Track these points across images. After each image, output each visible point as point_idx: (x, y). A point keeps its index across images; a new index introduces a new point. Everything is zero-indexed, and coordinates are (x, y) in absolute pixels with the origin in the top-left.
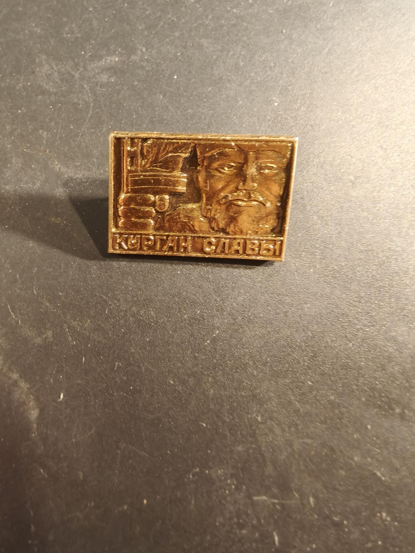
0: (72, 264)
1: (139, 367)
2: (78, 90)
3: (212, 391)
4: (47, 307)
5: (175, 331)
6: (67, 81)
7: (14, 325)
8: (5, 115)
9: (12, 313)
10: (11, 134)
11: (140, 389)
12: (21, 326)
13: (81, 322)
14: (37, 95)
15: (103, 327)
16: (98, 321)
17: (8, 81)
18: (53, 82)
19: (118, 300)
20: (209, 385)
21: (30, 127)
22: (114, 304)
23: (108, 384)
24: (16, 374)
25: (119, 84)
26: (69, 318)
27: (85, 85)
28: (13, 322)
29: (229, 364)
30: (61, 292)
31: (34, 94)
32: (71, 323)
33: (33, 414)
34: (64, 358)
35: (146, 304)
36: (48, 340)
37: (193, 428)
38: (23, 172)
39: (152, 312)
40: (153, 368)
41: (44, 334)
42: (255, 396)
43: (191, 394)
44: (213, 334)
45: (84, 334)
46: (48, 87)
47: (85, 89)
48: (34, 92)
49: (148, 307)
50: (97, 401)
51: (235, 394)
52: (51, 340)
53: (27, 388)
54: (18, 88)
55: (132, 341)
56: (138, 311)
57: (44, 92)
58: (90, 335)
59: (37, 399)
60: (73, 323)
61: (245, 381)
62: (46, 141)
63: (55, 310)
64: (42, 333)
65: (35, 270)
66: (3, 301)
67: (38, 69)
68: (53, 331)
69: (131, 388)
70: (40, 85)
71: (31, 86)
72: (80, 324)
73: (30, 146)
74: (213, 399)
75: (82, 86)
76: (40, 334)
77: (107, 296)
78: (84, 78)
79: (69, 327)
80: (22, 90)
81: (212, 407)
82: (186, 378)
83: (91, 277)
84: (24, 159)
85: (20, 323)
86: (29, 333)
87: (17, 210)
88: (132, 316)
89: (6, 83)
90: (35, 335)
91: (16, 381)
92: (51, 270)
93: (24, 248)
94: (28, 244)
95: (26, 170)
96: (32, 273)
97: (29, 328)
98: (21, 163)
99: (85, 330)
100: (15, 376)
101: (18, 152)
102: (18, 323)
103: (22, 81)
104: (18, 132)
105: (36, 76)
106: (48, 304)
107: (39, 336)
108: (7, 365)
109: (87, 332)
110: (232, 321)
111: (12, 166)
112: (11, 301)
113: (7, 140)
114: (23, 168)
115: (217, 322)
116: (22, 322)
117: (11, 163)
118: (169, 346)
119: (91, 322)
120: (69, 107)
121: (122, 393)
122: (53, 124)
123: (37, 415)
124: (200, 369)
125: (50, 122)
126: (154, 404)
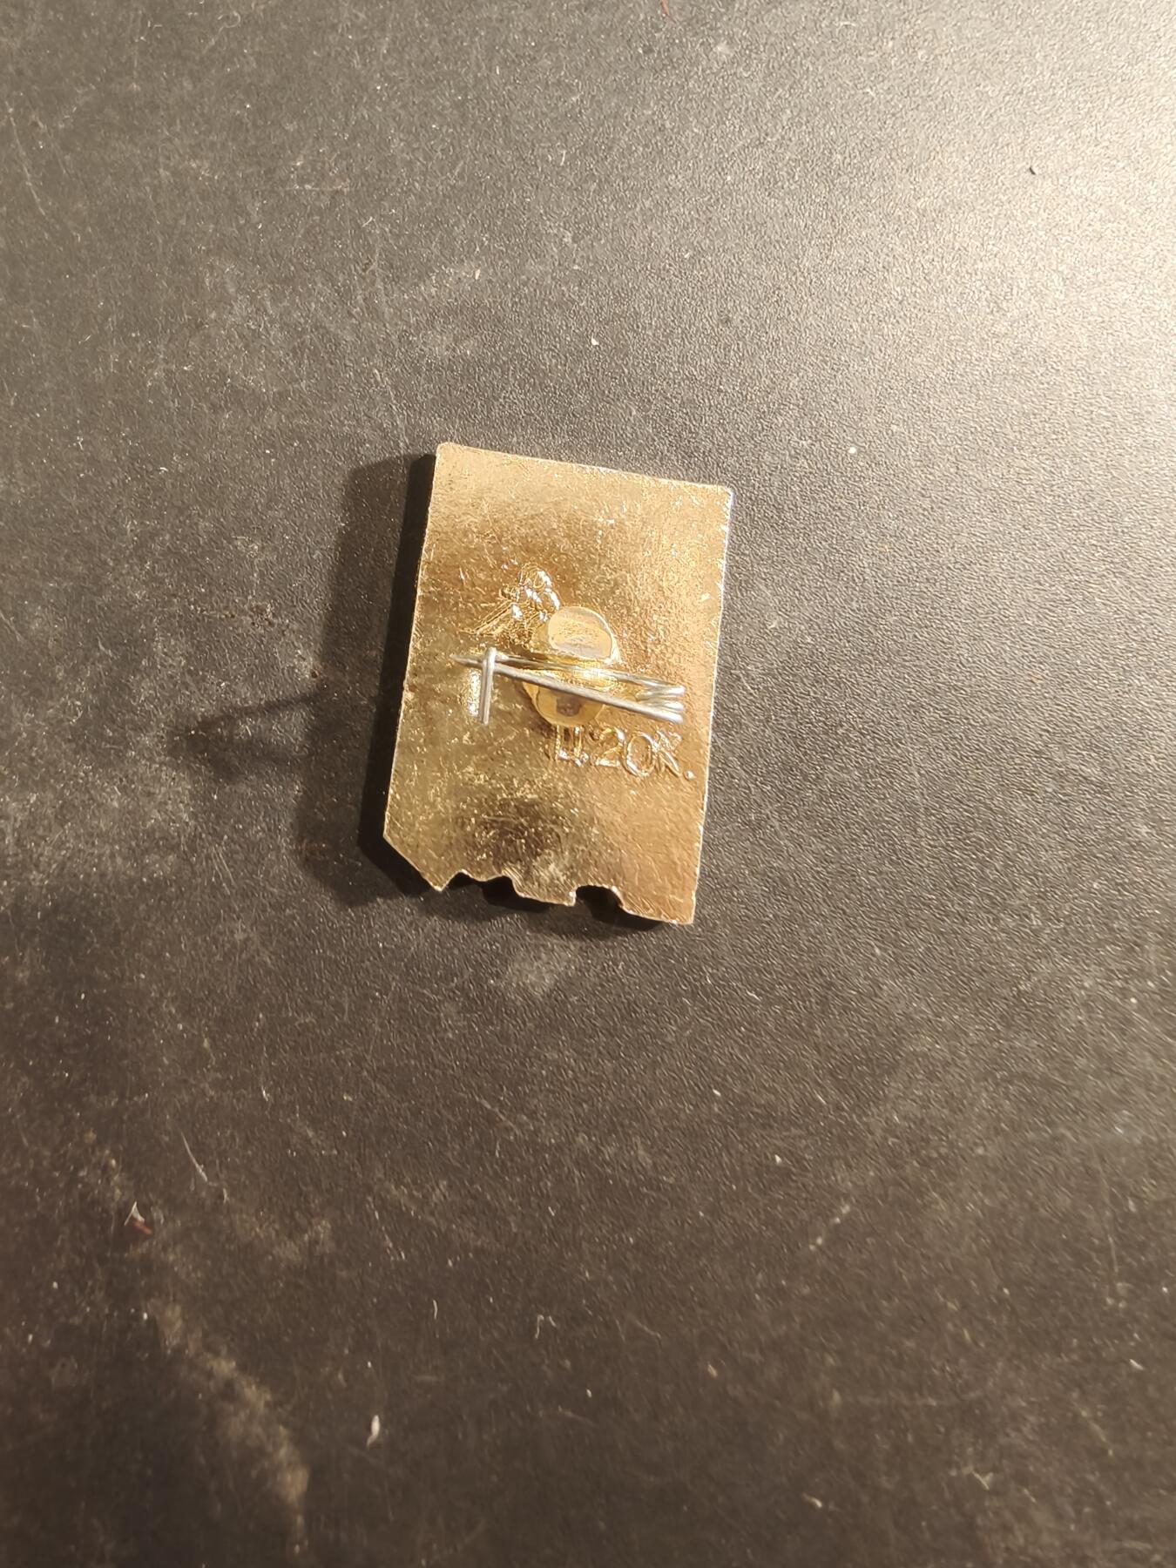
0: (375, 998)
1: (608, 1326)
3: (836, 1395)
4: (307, 1140)
5: (714, 1211)
6: (314, 354)
7: (208, 1202)
8: (115, 481)
9: (200, 1169)
10: (141, 549)
11: (615, 1397)
12: (229, 1207)
13: (420, 1188)
14: (215, 408)
15: (488, 1204)
16: (471, 1183)
17: (114, 358)
18: (269, 362)
19: (532, 1115)
20: (825, 1379)
21: (202, 524)
22: (520, 1125)
23: (515, 1384)
24: (228, 1361)
26: (381, 1175)
28: (204, 1194)
29: (887, 1309)
30: (348, 1093)
31: (205, 407)
32: (388, 1191)
33: (292, 1484)
34: (374, 1304)
35: (622, 1125)
36: (318, 1248)
37: (784, 1513)
38: (193, 687)
39: (641, 1152)
40: (654, 1329)
41: (306, 1231)
42: (966, 1408)
43: (774, 1408)
44: (834, 1216)
45: (430, 1225)
46: (250, 380)
48: (206, 397)
49: (625, 1133)
50: (485, 1437)
51: (906, 1403)
52: (329, 1247)
53: (267, 1404)
54: (149, 384)
55: (584, 1245)
56: (598, 1149)
57: (238, 397)
58: (448, 1228)
59: (300, 1439)
60: (395, 1192)
61: (938, 1364)
62: (261, 575)
63: (335, 1152)
64: (297, 1226)
65: (258, 1020)
66: (169, 1127)
67: (213, 315)
68: (333, 1221)
69: (589, 1392)
70: (224, 373)
71: (194, 374)
72: (415, 1193)
73: (210, 592)
74: (840, 1423)
76: (294, 1231)
77: (494, 1100)
78: (371, 346)
79: (382, 1208)
80: (166, 390)
81: (839, 1445)
82: (756, 1357)
83: (442, 1039)
84: (193, 638)
85: (226, 1196)
86: (258, 1230)
87: (185, 816)
88: (577, 1164)
89: (107, 367)
90: (278, 1235)
91: (229, 1384)
92: (310, 1019)
93: (217, 947)
94: (232, 933)
95: (204, 679)
96: (252, 1030)
97: (257, 1212)
98: (182, 655)
99: (432, 1213)
100: (225, 1367)
101: (172, 616)
102: (221, 1197)
103: (164, 359)
104: (162, 543)
105: (208, 336)
106: (310, 1134)
107: (290, 1236)
108: (198, 1334)
109: (441, 1221)
110: (890, 1173)
111: (155, 663)
112: (194, 1125)
113: (128, 574)
114: (189, 672)
115: (843, 1178)
116: (231, 1195)
117: (150, 655)
118: (698, 1257)
119: (450, 1187)
120: (327, 451)
121: (560, 1409)
122: (279, 513)
123: (305, 1487)
124: (798, 1327)
125: (268, 506)
126: (661, 1443)
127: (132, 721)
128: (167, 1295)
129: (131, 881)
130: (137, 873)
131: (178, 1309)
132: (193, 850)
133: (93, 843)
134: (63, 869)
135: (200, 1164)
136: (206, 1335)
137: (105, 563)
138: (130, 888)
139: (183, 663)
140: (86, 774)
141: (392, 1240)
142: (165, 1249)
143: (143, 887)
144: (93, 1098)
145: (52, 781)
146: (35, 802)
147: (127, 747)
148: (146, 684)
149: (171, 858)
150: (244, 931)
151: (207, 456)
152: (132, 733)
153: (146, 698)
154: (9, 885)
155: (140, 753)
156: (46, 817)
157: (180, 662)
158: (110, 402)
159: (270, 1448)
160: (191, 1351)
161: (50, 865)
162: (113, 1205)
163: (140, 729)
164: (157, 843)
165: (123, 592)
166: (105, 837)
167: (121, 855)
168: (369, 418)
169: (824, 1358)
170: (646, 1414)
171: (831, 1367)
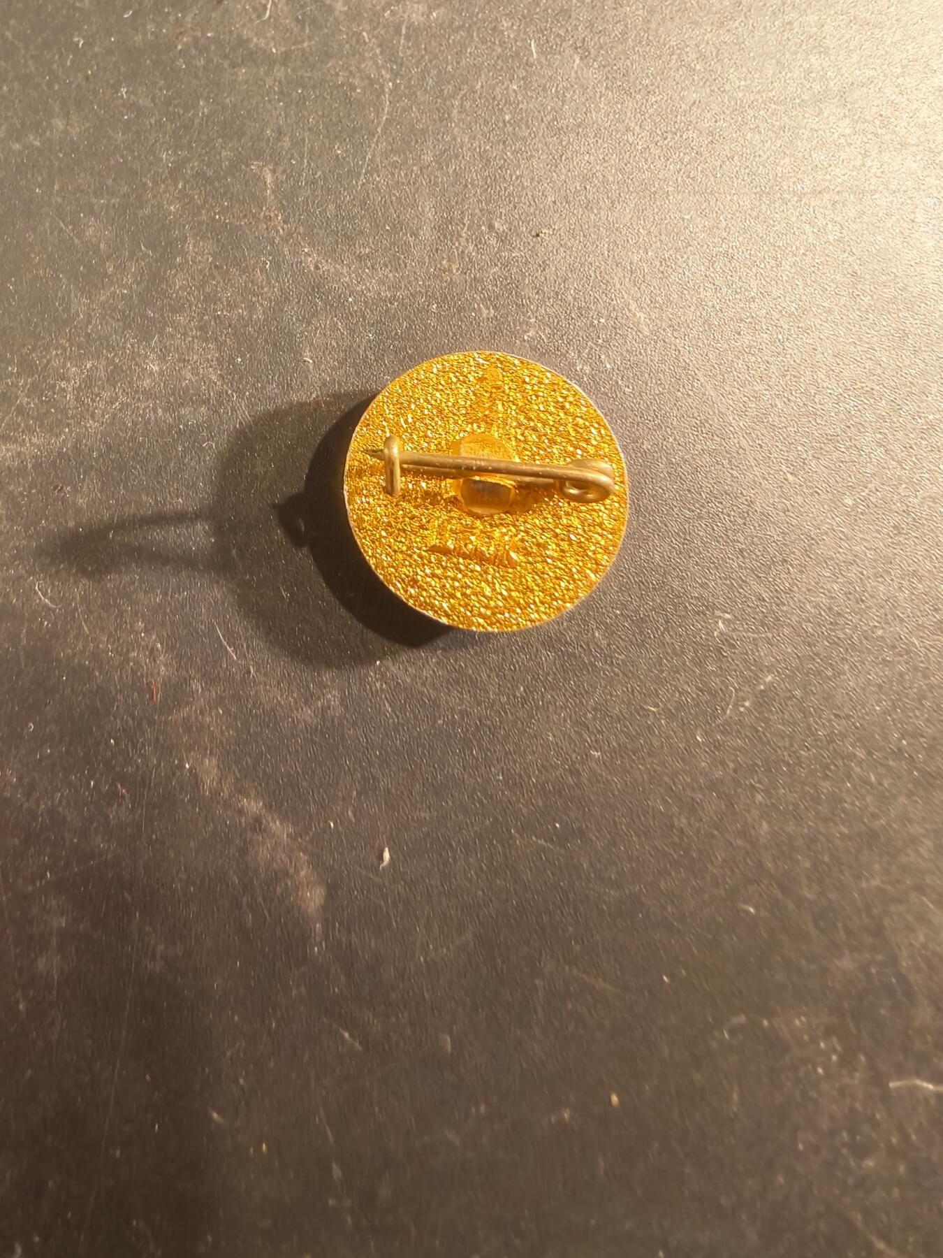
2: (347, 46)
3: (765, 825)
7: (238, 676)
8: (153, 121)
9: (230, 650)
10: (175, 173)
11: (580, 829)
12: (255, 680)
14: (233, 65)
15: (470, 677)
18: (275, 28)
20: (755, 813)
21: (224, 153)
23: (496, 819)
24: (256, 801)
25: (461, 27)
27: (365, 34)
28: (234, 669)
29: (806, 758)
31: (226, 64)
33: (311, 898)
34: (376, 757)
36: (330, 713)
37: (723, 918)
38: (219, 278)
40: (611, 774)
41: (319, 699)
42: (873, 835)
43: (713, 836)
44: (759, 684)
45: (422, 694)
46: (262, 42)
47: (365, 43)
48: (226, 57)
51: (823, 830)
52: (340, 711)
53: (289, 836)
54: (179, 47)
57: (253, 57)
58: (438, 697)
59: (317, 861)
61: (848, 800)
62: (274, 192)
63: (342, 637)
64: (312, 695)
66: (204, 617)
68: (341, 691)
69: (558, 825)
70: (239, 37)
71: (215, 40)
72: (408, 668)
73: (231, 205)
74: (768, 847)
75: (358, 35)
76: (308, 699)
78: (360, 14)
79: (382, 678)
80: (193, 51)
81: (768, 864)
82: (697, 796)
84: (218, 241)
85: (252, 672)
86: (279, 698)
87: (214, 378)
89: (145, 34)
90: (296, 702)
91: (258, 820)
93: (242, 479)
94: (254, 467)
95: (227, 272)
96: (271, 544)
97: (278, 684)
98: (210, 254)
99: (424, 685)
100: (253, 806)
101: (200, 223)
102: (249, 672)
103: (191, 28)
104: (192, 169)
105: (227, 10)
106: (320, 624)
107: (306, 703)
108: (231, 779)
109: (431, 691)
111: (187, 261)
112: (224, 616)
113: (165, 192)
114: (216, 267)
116: (257, 671)
117: (184, 254)
119: (437, 664)
120: (325, 95)
121: (534, 838)
122: (286, 142)
123: (322, 901)
124: (731, 772)
125: (278, 139)
126: (619, 864)
127: (170, 305)
128: (206, 749)
129: (170, 427)
130: (175, 421)
131: (214, 761)
132: (221, 404)
133: (139, 398)
134: (114, 418)
135: (230, 647)
136: (237, 779)
137: (145, 184)
138: (170, 432)
139: (210, 260)
140: (132, 346)
141: (391, 707)
142: (202, 713)
143: (179, 432)
144: (141, 596)
145: (105, 351)
146: (91, 368)
147: (166, 324)
148: (181, 275)
149: (203, 409)
150: (264, 466)
151: (228, 100)
153: (180, 287)
154: (71, 432)
155: (175, 328)
156: (100, 379)
157: (208, 259)
158: (148, 62)
159: (292, 871)
160: (225, 794)
161: (103, 416)
162: (160, 679)
163: (174, 311)
164: (191, 399)
165: (160, 206)
166: (147, 394)
167: (161, 408)
168: (360, 70)
169: (753, 796)
170: (606, 841)
171: (760, 803)
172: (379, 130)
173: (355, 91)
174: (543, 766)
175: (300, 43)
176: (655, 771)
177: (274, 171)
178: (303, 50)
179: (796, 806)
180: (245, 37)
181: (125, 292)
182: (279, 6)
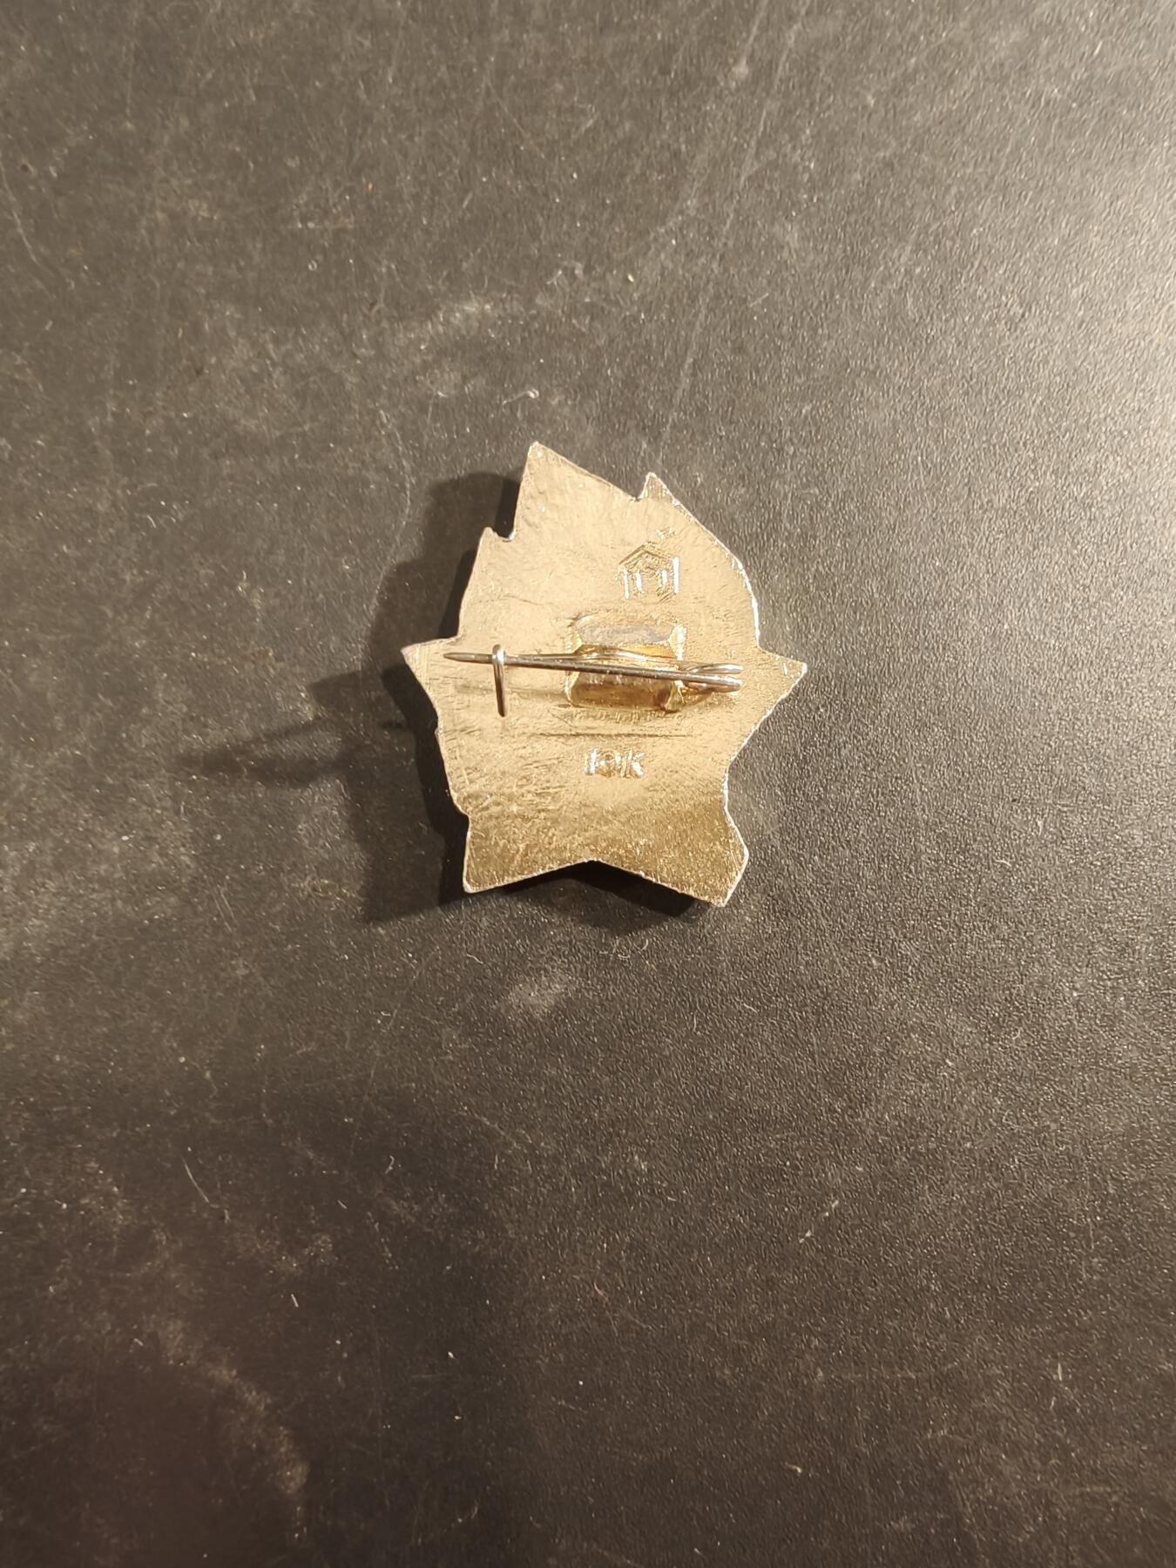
0: (377, 1026)
2: (360, 429)
3: (821, 1374)
4: (309, 1162)
5: (705, 1210)
6: (317, 398)
7: (210, 1224)
9: (202, 1192)
10: (141, 599)
11: (606, 1386)
12: (231, 1227)
13: (420, 1202)
14: (216, 456)
15: (486, 1214)
16: (470, 1196)
17: (111, 406)
18: (269, 406)
19: (531, 1129)
20: (811, 1359)
21: (203, 572)
22: (519, 1139)
24: (230, 1370)
26: (381, 1191)
27: (382, 413)
28: (206, 1215)
29: (872, 1294)
30: (349, 1116)
31: (205, 453)
32: (387, 1206)
33: (291, 1478)
34: (373, 1310)
35: (618, 1135)
36: (319, 1261)
37: (767, 1480)
38: (195, 733)
40: (645, 1322)
41: (306, 1246)
43: (760, 1388)
44: (824, 1210)
45: (428, 1236)
46: (252, 424)
48: (206, 444)
51: (887, 1376)
52: (330, 1261)
53: (267, 1407)
54: (148, 432)
56: (594, 1158)
57: (240, 444)
58: (447, 1238)
59: (300, 1437)
60: (395, 1206)
62: (264, 621)
63: (337, 1173)
64: (298, 1242)
65: (260, 1051)
66: (170, 1153)
67: (213, 360)
68: (333, 1236)
69: (581, 1383)
70: (224, 417)
71: (194, 421)
72: (415, 1206)
73: (211, 639)
74: (822, 1398)
76: (294, 1246)
77: (494, 1117)
78: (376, 387)
79: (382, 1220)
80: (165, 438)
81: (821, 1417)
82: (744, 1343)
83: (442, 1061)
84: (194, 684)
85: (227, 1217)
86: (259, 1247)
87: (187, 859)
88: (574, 1174)
89: (104, 416)
90: (279, 1251)
91: (230, 1391)
92: (312, 1047)
93: (218, 984)
94: (234, 969)
95: (205, 725)
96: (255, 1061)
97: (259, 1229)
98: (183, 702)
99: (431, 1225)
100: (226, 1375)
102: (223, 1218)
103: (163, 406)
104: (163, 592)
105: (208, 382)
106: (311, 1155)
107: (291, 1251)
108: (199, 1345)
109: (440, 1232)
110: (878, 1168)
111: (155, 711)
113: (128, 624)
114: (192, 718)
115: (833, 1175)
116: (231, 1215)
117: (152, 703)
118: (690, 1253)
119: (447, 1200)
120: (331, 494)
121: (553, 1399)
122: (281, 557)
123: (305, 1480)
124: (786, 1315)
125: (270, 552)
126: (651, 1425)
127: (134, 768)
128: (170, 1310)
129: (132, 924)
130: (137, 915)
131: (180, 1324)
132: (195, 892)
133: (94, 888)
134: (63, 915)
135: (201, 1188)
136: (206, 1346)
137: (104, 614)
138: (131, 930)
140: (86, 821)
141: (391, 1251)
142: (166, 1268)
143: (144, 929)
144: (94, 1131)
145: (51, 829)
146: (34, 851)
147: (128, 794)
148: (147, 731)
149: (172, 900)
150: (246, 967)
151: (208, 503)
152: (133, 780)
153: (147, 745)
155: (141, 799)
156: (45, 864)
157: (182, 709)
159: (269, 1448)
160: (192, 1362)
162: (116, 1230)
163: (141, 775)
164: (158, 887)
165: (122, 642)
166: (105, 882)
167: (121, 899)
168: (375, 460)
169: (809, 1342)
170: (636, 1399)
171: (816, 1348)
172: (398, 539)
173: (368, 487)
174: (567, 1316)
175: (300, 425)
176: (697, 1315)
177: (264, 596)
178: (304, 434)
179: (857, 1350)
180: (231, 418)
181: (78, 753)
182: (275, 376)
